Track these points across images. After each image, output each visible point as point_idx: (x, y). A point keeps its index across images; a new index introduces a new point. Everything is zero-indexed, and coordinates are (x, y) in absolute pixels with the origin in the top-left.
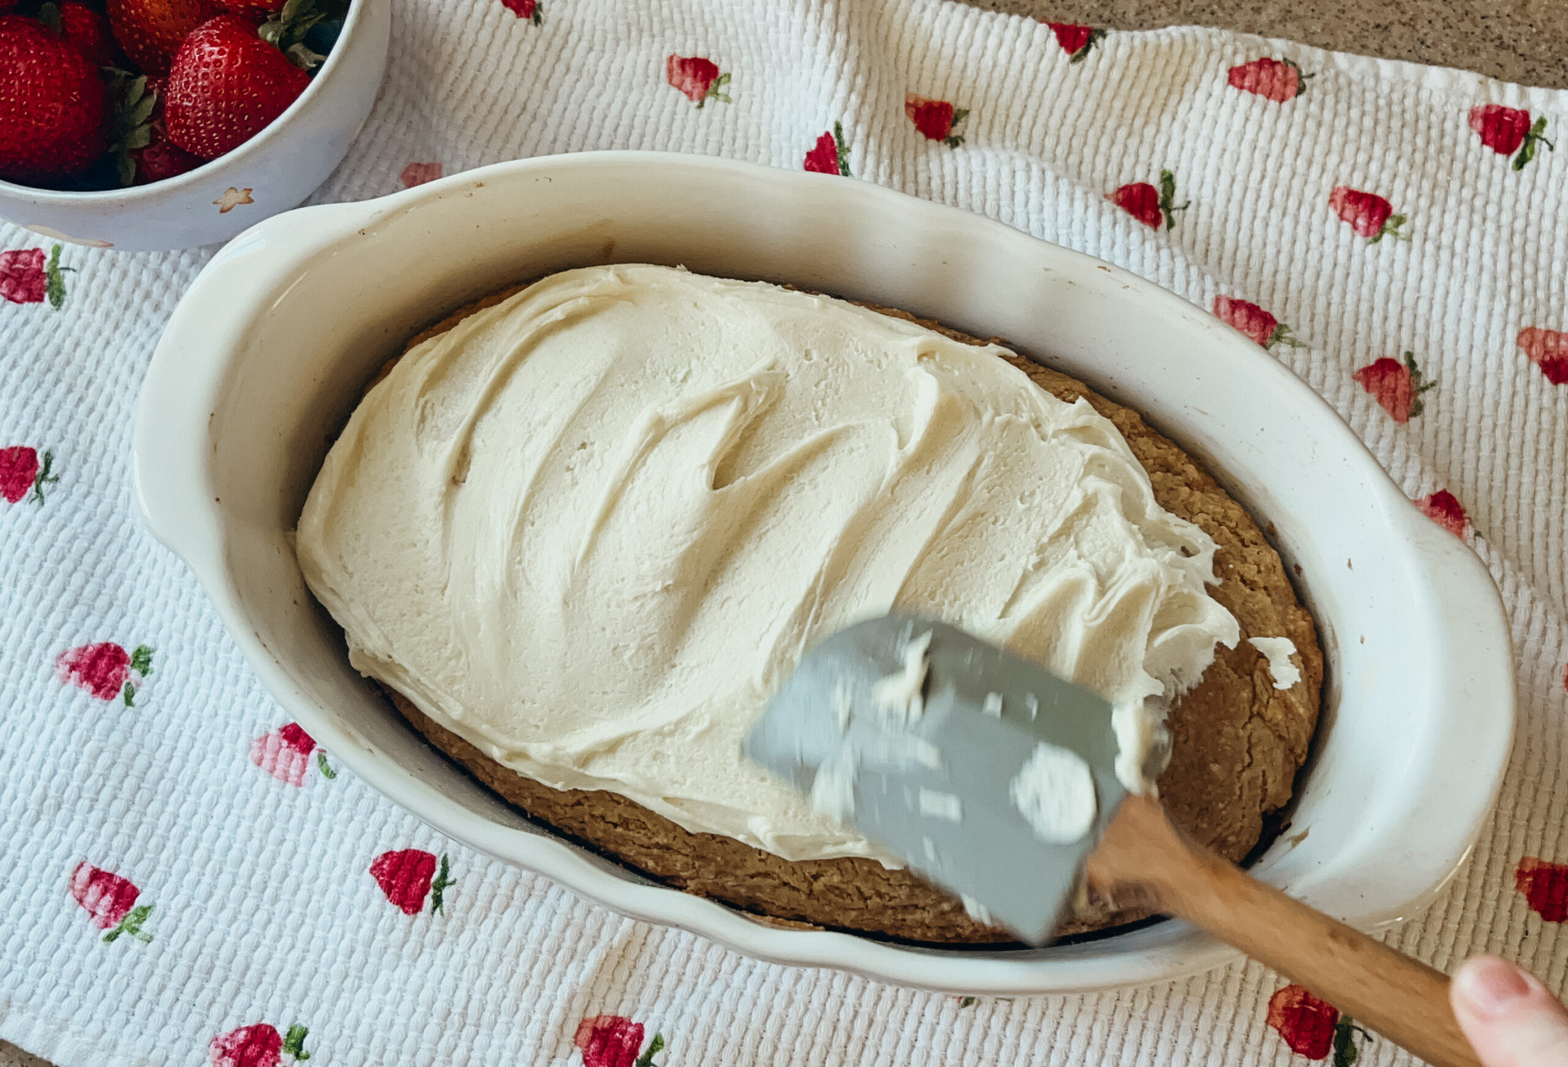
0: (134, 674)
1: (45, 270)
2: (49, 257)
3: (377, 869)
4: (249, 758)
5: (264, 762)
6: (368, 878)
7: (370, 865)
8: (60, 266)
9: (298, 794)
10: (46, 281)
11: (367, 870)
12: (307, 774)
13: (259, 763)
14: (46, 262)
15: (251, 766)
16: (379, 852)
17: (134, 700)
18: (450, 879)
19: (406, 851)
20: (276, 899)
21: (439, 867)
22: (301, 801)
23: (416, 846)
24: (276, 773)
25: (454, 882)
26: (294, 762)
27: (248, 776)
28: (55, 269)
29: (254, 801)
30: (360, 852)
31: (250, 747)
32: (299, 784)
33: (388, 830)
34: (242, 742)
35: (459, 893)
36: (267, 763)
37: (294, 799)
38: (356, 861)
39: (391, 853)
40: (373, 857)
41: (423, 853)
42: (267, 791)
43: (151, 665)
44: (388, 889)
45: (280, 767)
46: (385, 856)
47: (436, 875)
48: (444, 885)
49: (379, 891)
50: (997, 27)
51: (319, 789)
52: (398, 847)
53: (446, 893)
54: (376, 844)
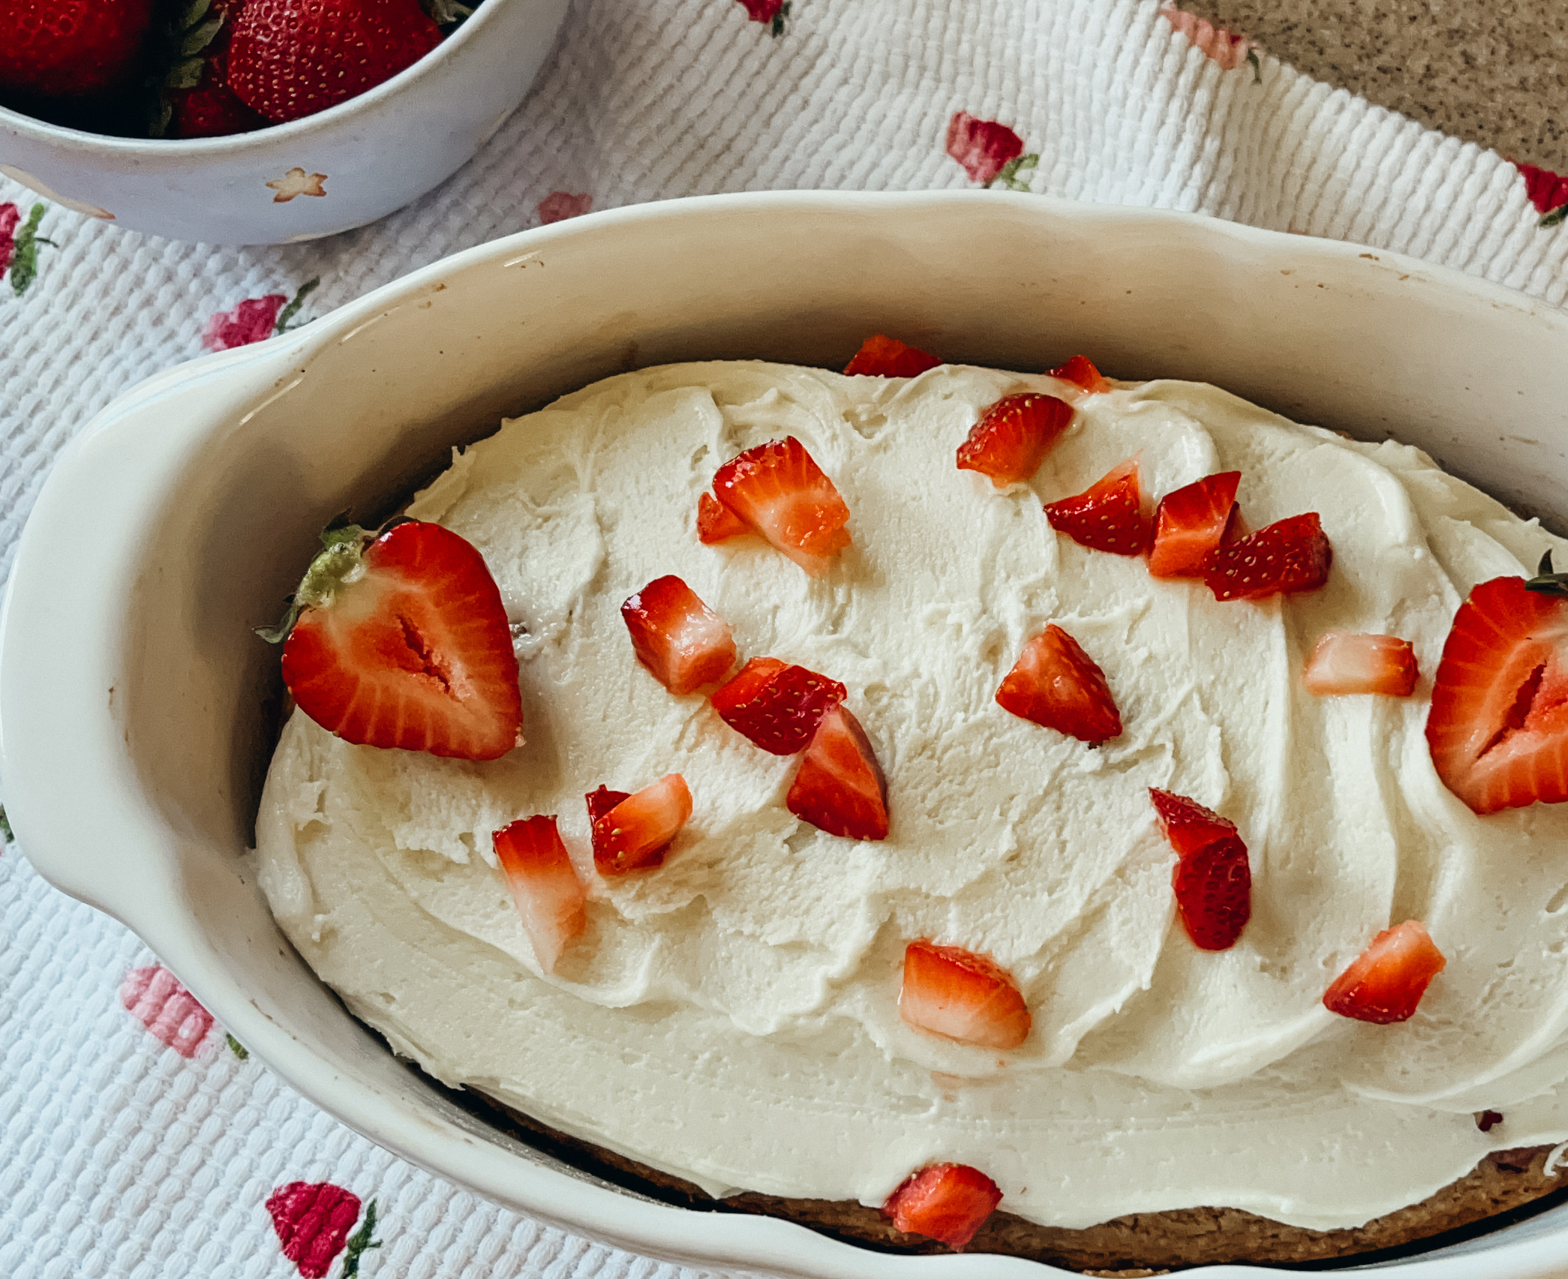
1: (15, 236)
2: (25, 219)
3: (276, 1204)
4: (117, 993)
5: (139, 1007)
6: (262, 1215)
7: (268, 1196)
8: (37, 234)
9: (182, 1067)
10: (13, 253)
11: (262, 1204)
12: (205, 1043)
13: (130, 1006)
14: (18, 226)
15: (117, 1007)
16: (284, 1180)
18: (374, 1239)
19: (322, 1186)
20: (107, 1214)
21: (362, 1218)
22: (183, 1081)
23: (334, 1181)
24: (156, 1027)
25: (378, 1245)
26: (191, 1018)
27: (107, 1020)
28: (29, 238)
29: (106, 1060)
30: (260, 1175)
31: (123, 979)
32: (189, 1052)
33: (302, 1151)
34: (116, 967)
35: (383, 1261)
36: (143, 1008)
37: (175, 1073)
38: (250, 1187)
39: (301, 1184)
40: (275, 1185)
41: (345, 1193)
42: (131, 1051)
44: (286, 1235)
45: (165, 1019)
46: (294, 1187)
47: (356, 1229)
48: (365, 1245)
49: (273, 1238)
50: (1440, 157)
51: (218, 1071)
52: (311, 1179)
53: (366, 1258)
54: (283, 1167)
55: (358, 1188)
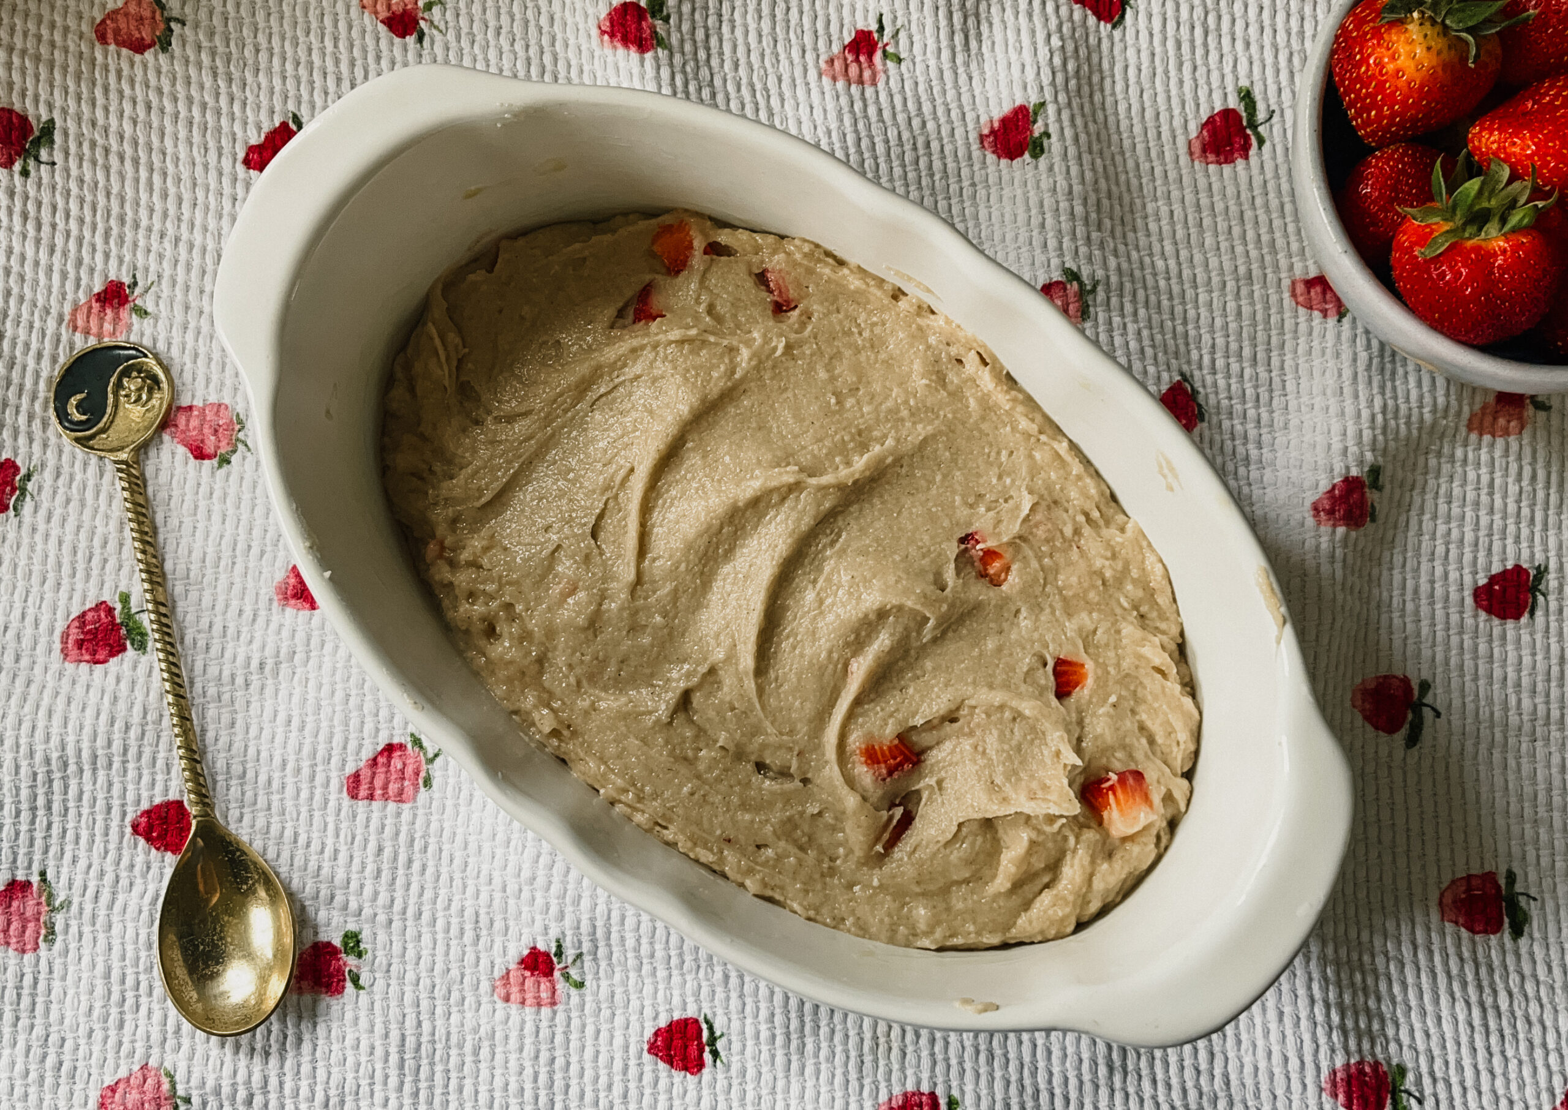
0: (351, 961)
2: (118, 607)
3: (653, 1049)
4: (496, 997)
5: (513, 997)
6: (647, 1057)
7: (646, 1047)
8: (133, 611)
9: (555, 1013)
10: (123, 631)
11: (645, 1053)
12: (558, 992)
13: (507, 999)
14: (117, 613)
15: (500, 1005)
16: (649, 1033)
17: (361, 982)
18: (718, 1033)
19: (670, 1025)
21: (704, 1026)
22: (560, 1017)
23: (677, 1016)
24: (528, 1002)
25: (722, 1035)
26: (543, 986)
27: (500, 1015)
28: (129, 616)
29: (514, 1035)
30: (633, 1040)
31: (494, 988)
32: (553, 1003)
33: (648, 1012)
34: (485, 986)
35: (730, 1042)
36: (515, 996)
37: (553, 1019)
38: (633, 1050)
39: (659, 1030)
40: (646, 1039)
41: (686, 1020)
42: (523, 1022)
43: (362, 946)
44: (670, 1061)
45: (529, 996)
46: (657, 1034)
47: (705, 1034)
48: (715, 1039)
49: (662, 1066)
51: (575, 999)
52: (663, 1023)
53: (720, 1045)
54: (643, 1027)
55: (691, 1012)
